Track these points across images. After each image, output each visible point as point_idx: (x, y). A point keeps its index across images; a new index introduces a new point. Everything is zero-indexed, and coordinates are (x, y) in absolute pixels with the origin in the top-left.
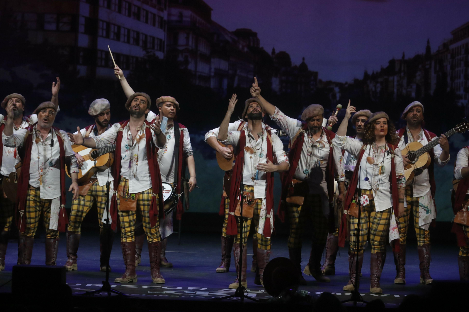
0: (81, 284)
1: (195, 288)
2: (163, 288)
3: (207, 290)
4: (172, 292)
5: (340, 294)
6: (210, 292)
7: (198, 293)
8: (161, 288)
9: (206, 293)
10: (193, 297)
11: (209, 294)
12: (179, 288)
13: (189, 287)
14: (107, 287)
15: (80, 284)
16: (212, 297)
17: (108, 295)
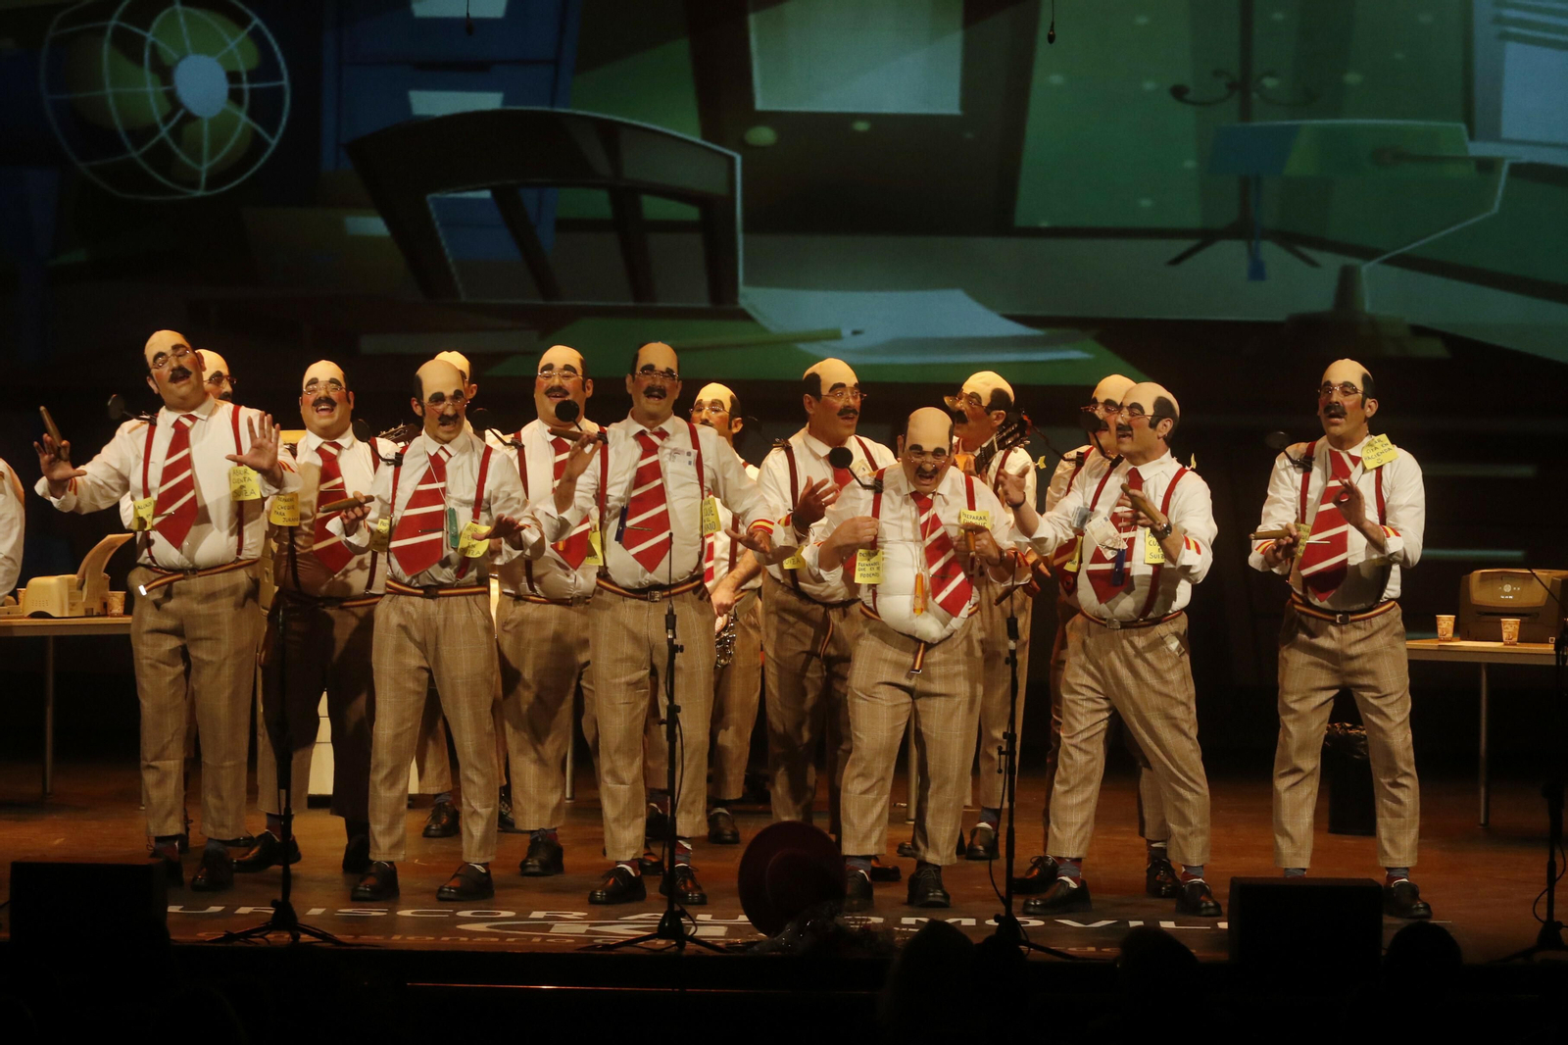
0: (222, 908)
1: (552, 913)
2: (460, 914)
3: (585, 918)
4: (481, 927)
5: (971, 922)
6: (592, 925)
7: (559, 928)
8: (453, 915)
9: (582, 929)
10: (538, 940)
11: (588, 932)
12: (504, 914)
13: (536, 910)
14: (285, 916)
15: (219, 909)
16: (596, 941)
17: (291, 940)
